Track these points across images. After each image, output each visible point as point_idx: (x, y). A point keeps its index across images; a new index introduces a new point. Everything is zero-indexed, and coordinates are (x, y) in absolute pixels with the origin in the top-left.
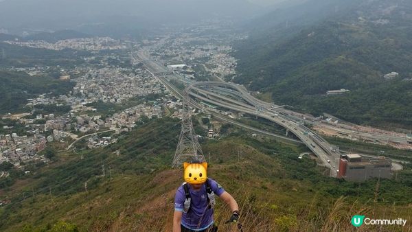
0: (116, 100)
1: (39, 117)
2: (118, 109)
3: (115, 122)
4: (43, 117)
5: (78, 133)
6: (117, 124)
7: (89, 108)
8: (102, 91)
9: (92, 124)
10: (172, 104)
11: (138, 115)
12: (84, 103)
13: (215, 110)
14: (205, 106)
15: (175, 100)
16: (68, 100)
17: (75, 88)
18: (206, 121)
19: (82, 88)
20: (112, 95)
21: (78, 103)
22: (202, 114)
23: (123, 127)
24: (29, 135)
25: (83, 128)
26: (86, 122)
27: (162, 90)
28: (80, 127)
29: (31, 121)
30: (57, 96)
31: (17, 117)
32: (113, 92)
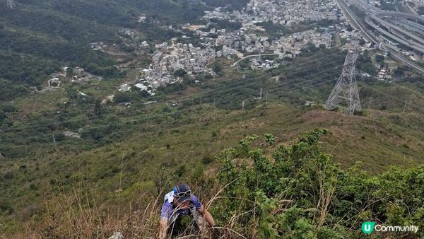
0: (286, 22)
1: (212, 31)
2: (287, 32)
3: (281, 46)
4: (216, 31)
5: (244, 52)
6: (282, 49)
7: (258, 28)
8: (274, 10)
9: (258, 45)
10: (345, 34)
11: (306, 41)
12: (255, 22)
13: (395, 48)
14: (385, 41)
15: (350, 29)
16: (240, 16)
17: (249, 5)
18: (380, 59)
19: (256, 5)
20: (284, 15)
21: (248, 21)
22: (378, 50)
23: (287, 53)
24: (203, 48)
25: (250, 47)
26: (253, 42)
27: (339, 17)
28: (247, 47)
29: (206, 34)
30: (231, 11)
31: (194, 28)
32: (284, 13)
